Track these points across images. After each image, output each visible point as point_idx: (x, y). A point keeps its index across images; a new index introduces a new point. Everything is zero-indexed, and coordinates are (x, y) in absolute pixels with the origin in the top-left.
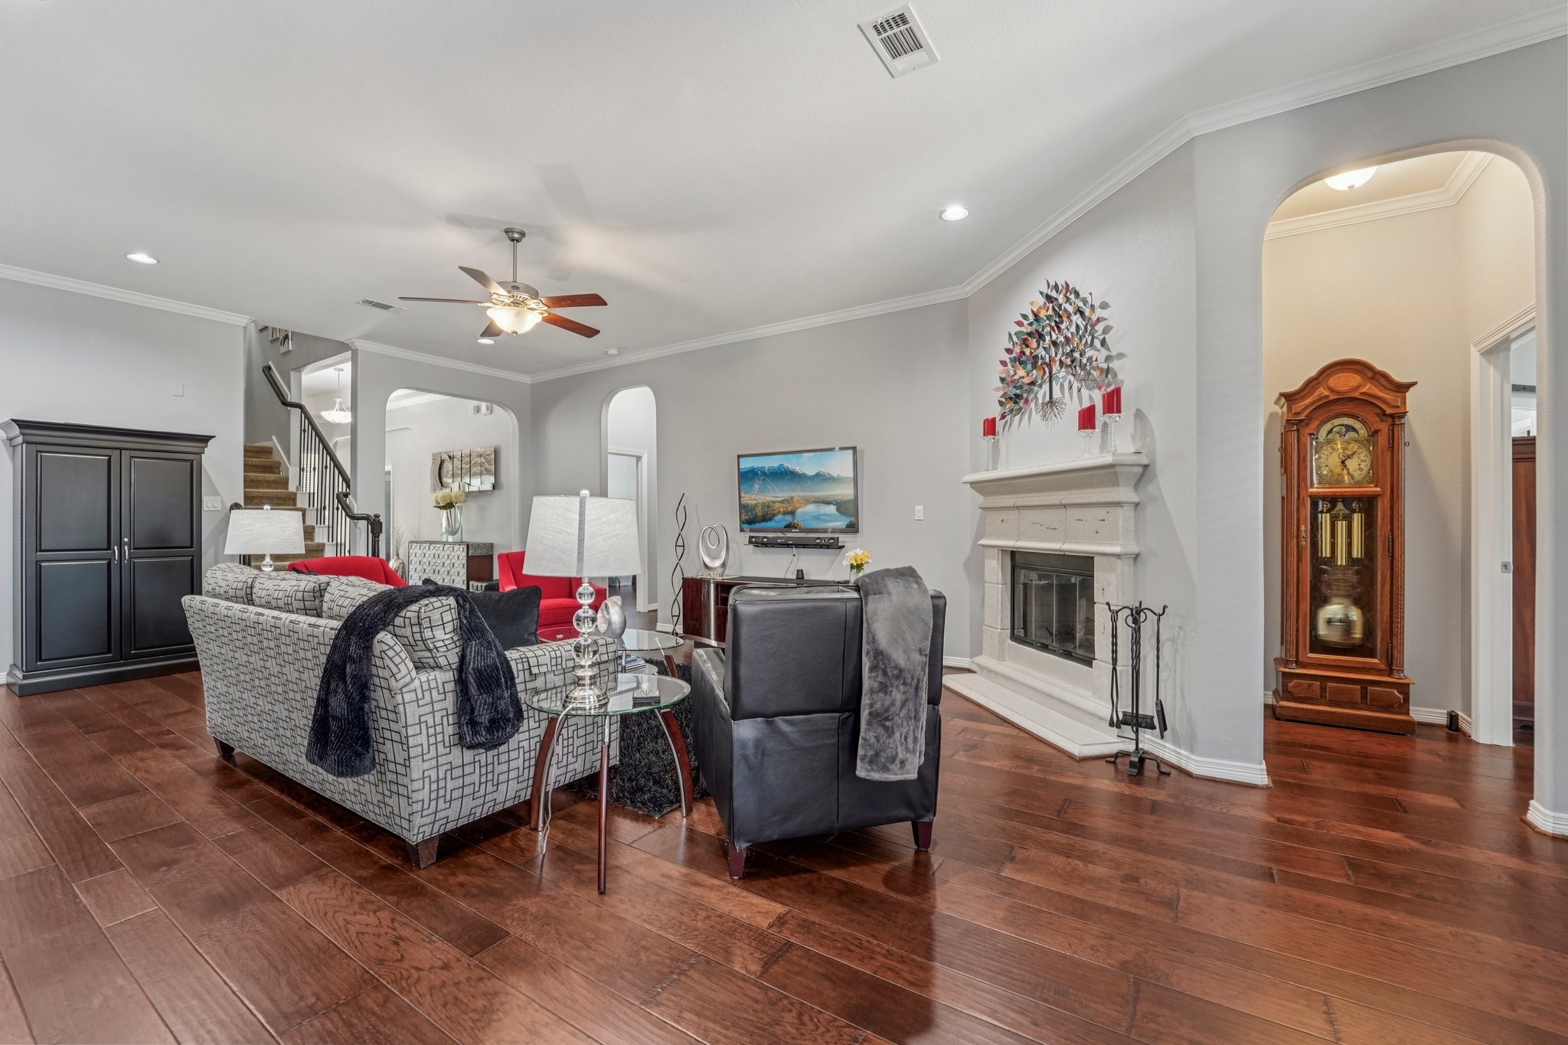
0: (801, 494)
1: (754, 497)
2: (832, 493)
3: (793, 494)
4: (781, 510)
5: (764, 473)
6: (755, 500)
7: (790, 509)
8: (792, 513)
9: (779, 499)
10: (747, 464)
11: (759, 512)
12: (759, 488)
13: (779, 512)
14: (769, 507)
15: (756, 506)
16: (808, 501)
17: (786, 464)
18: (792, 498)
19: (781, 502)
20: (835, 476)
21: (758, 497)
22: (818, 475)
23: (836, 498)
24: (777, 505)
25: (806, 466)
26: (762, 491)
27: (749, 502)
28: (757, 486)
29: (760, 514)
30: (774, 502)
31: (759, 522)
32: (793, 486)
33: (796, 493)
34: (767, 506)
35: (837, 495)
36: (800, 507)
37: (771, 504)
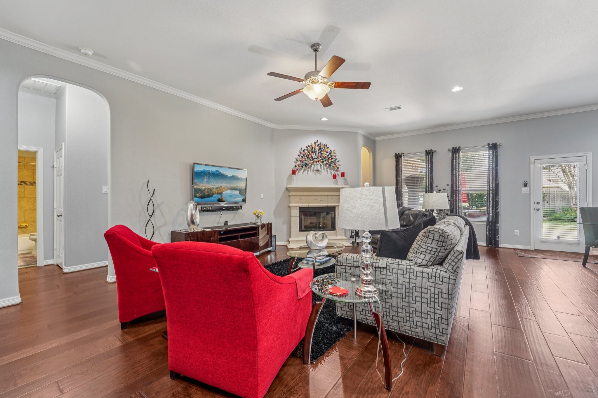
0: (225, 185)
1: (204, 185)
3: (222, 185)
4: (216, 192)
5: (209, 174)
6: (205, 186)
7: (220, 192)
8: (221, 194)
9: (215, 187)
10: (197, 168)
11: (206, 193)
12: (207, 181)
14: (211, 190)
15: (205, 189)
16: (228, 188)
17: (219, 170)
18: (221, 187)
19: (217, 188)
20: (240, 177)
22: (233, 177)
23: (239, 188)
24: (215, 189)
25: (229, 173)
26: (208, 182)
27: (202, 187)
28: (205, 180)
29: (206, 194)
30: (213, 188)
31: (206, 197)
32: (222, 181)
33: (223, 184)
34: (210, 190)
35: (240, 186)
36: (224, 191)
37: (212, 189)
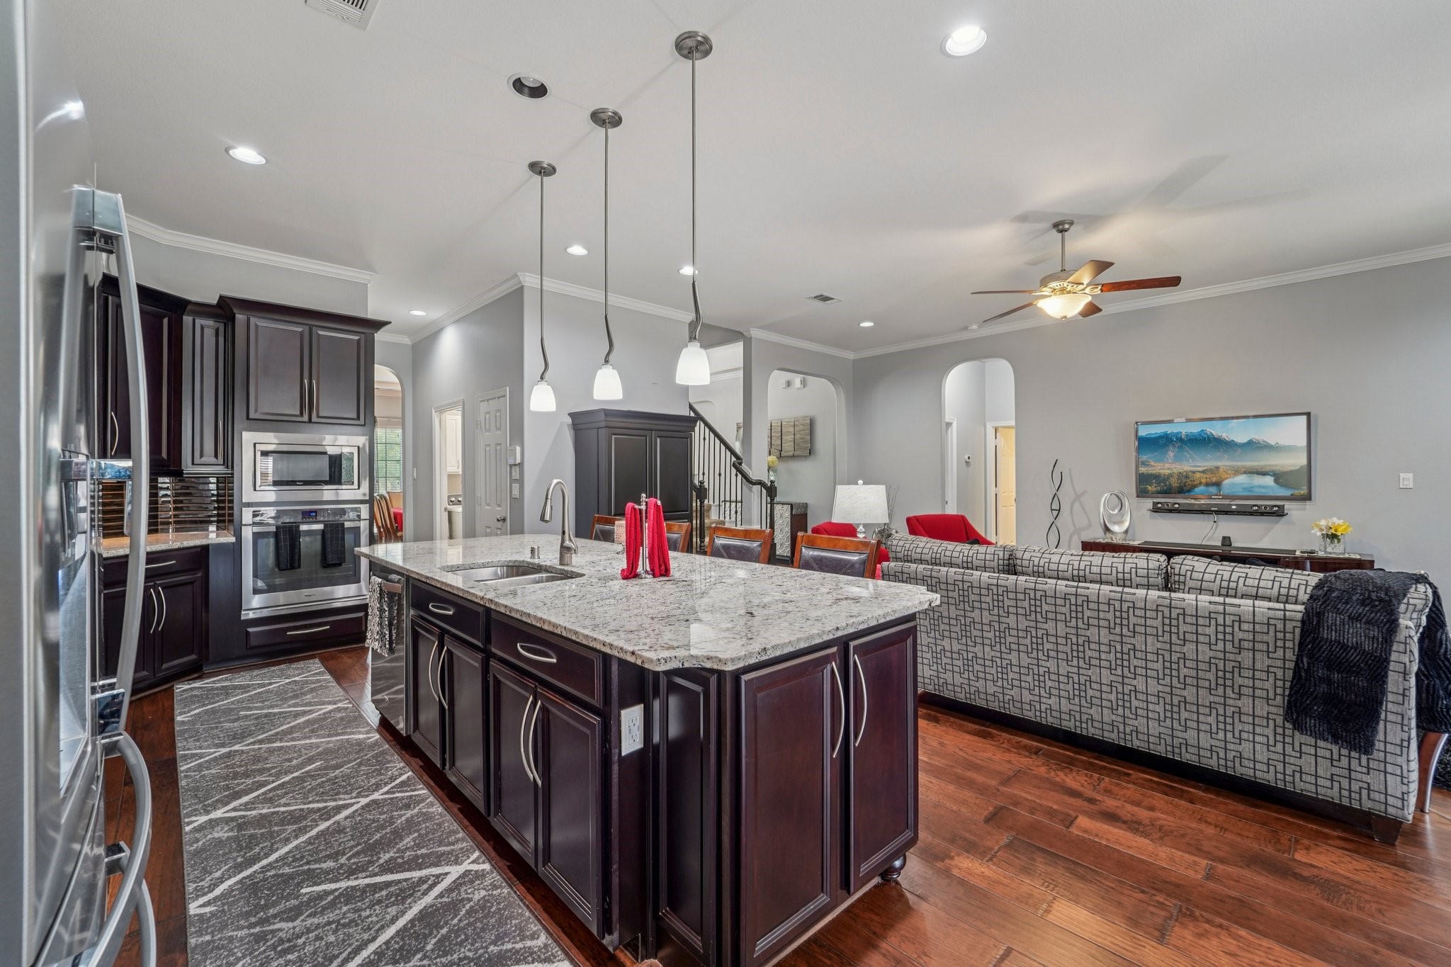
0: (1229, 463)
1: (1167, 466)
2: (1268, 463)
3: (1218, 464)
4: (1204, 481)
5: (1180, 440)
6: (1169, 469)
7: (1214, 480)
8: (1218, 483)
9: (1200, 469)
11: (1174, 483)
12: (1174, 456)
13: (1201, 483)
14: (1187, 477)
15: (1170, 476)
16: (1237, 472)
17: (1209, 430)
18: (1217, 468)
19: (1203, 472)
20: (1273, 444)
21: (1173, 466)
22: (1250, 443)
23: (1274, 468)
24: (1198, 475)
26: (1177, 459)
27: (1161, 471)
28: (1171, 454)
30: (1194, 472)
32: (1218, 454)
33: (1222, 462)
34: (1185, 476)
35: (1276, 466)
36: (1227, 478)
37: (1190, 474)
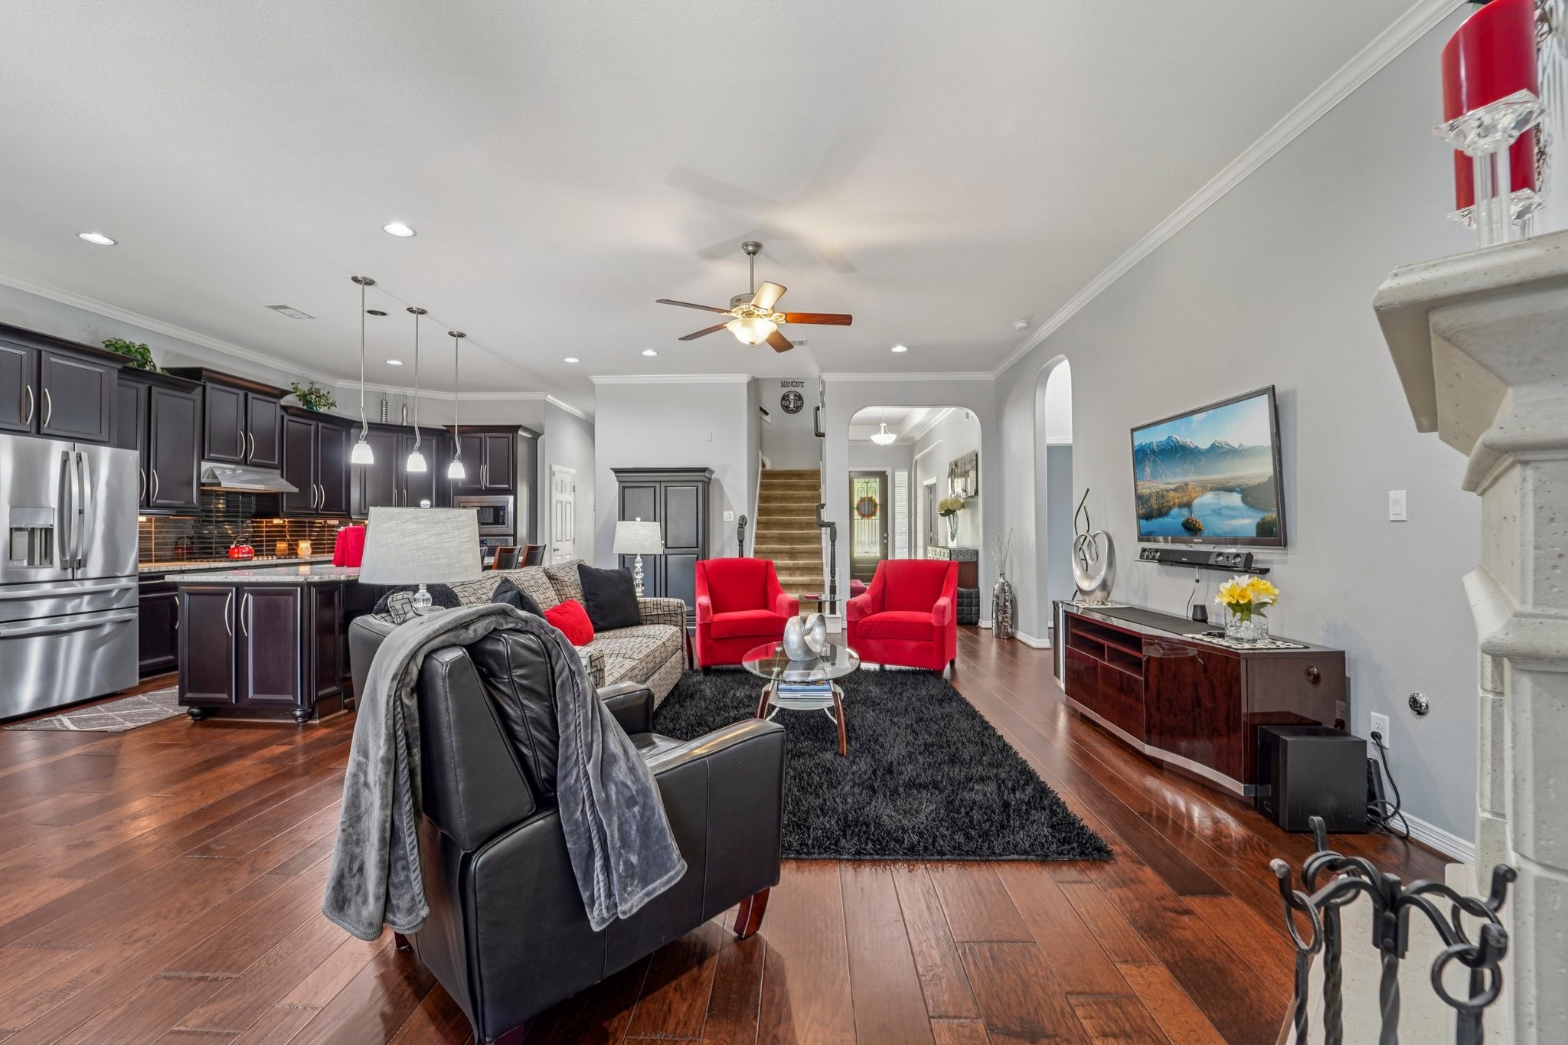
0: (1196, 478)
1: (1147, 484)
2: (1233, 475)
3: (1187, 479)
4: (1177, 501)
5: (1153, 451)
6: (1151, 488)
7: (1185, 499)
8: (1188, 505)
9: (1173, 486)
10: (1143, 439)
11: (1155, 503)
12: (1151, 472)
13: (1174, 504)
14: (1163, 497)
15: (1150, 496)
16: (1205, 488)
17: (1174, 436)
18: (1186, 484)
19: (1175, 490)
20: (1236, 446)
21: (1152, 484)
22: (1214, 448)
23: (1240, 482)
24: (1172, 494)
25: (1198, 435)
26: (1155, 476)
28: (1148, 470)
29: (1155, 507)
30: (1168, 491)
31: (1156, 518)
32: (1186, 466)
33: (1191, 476)
34: (1161, 495)
35: (1242, 477)
36: (1196, 497)
37: (1165, 493)
